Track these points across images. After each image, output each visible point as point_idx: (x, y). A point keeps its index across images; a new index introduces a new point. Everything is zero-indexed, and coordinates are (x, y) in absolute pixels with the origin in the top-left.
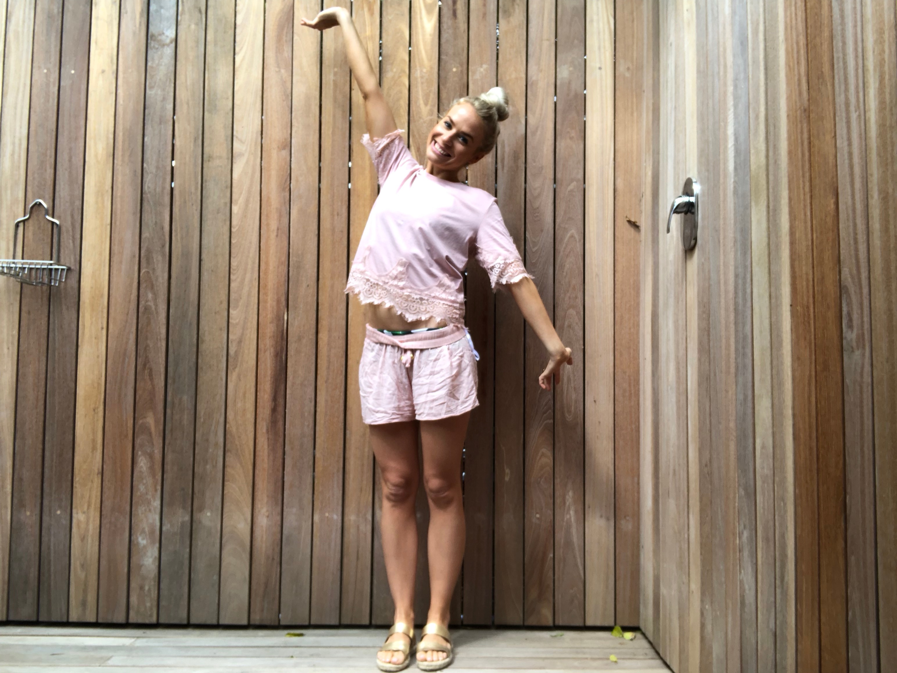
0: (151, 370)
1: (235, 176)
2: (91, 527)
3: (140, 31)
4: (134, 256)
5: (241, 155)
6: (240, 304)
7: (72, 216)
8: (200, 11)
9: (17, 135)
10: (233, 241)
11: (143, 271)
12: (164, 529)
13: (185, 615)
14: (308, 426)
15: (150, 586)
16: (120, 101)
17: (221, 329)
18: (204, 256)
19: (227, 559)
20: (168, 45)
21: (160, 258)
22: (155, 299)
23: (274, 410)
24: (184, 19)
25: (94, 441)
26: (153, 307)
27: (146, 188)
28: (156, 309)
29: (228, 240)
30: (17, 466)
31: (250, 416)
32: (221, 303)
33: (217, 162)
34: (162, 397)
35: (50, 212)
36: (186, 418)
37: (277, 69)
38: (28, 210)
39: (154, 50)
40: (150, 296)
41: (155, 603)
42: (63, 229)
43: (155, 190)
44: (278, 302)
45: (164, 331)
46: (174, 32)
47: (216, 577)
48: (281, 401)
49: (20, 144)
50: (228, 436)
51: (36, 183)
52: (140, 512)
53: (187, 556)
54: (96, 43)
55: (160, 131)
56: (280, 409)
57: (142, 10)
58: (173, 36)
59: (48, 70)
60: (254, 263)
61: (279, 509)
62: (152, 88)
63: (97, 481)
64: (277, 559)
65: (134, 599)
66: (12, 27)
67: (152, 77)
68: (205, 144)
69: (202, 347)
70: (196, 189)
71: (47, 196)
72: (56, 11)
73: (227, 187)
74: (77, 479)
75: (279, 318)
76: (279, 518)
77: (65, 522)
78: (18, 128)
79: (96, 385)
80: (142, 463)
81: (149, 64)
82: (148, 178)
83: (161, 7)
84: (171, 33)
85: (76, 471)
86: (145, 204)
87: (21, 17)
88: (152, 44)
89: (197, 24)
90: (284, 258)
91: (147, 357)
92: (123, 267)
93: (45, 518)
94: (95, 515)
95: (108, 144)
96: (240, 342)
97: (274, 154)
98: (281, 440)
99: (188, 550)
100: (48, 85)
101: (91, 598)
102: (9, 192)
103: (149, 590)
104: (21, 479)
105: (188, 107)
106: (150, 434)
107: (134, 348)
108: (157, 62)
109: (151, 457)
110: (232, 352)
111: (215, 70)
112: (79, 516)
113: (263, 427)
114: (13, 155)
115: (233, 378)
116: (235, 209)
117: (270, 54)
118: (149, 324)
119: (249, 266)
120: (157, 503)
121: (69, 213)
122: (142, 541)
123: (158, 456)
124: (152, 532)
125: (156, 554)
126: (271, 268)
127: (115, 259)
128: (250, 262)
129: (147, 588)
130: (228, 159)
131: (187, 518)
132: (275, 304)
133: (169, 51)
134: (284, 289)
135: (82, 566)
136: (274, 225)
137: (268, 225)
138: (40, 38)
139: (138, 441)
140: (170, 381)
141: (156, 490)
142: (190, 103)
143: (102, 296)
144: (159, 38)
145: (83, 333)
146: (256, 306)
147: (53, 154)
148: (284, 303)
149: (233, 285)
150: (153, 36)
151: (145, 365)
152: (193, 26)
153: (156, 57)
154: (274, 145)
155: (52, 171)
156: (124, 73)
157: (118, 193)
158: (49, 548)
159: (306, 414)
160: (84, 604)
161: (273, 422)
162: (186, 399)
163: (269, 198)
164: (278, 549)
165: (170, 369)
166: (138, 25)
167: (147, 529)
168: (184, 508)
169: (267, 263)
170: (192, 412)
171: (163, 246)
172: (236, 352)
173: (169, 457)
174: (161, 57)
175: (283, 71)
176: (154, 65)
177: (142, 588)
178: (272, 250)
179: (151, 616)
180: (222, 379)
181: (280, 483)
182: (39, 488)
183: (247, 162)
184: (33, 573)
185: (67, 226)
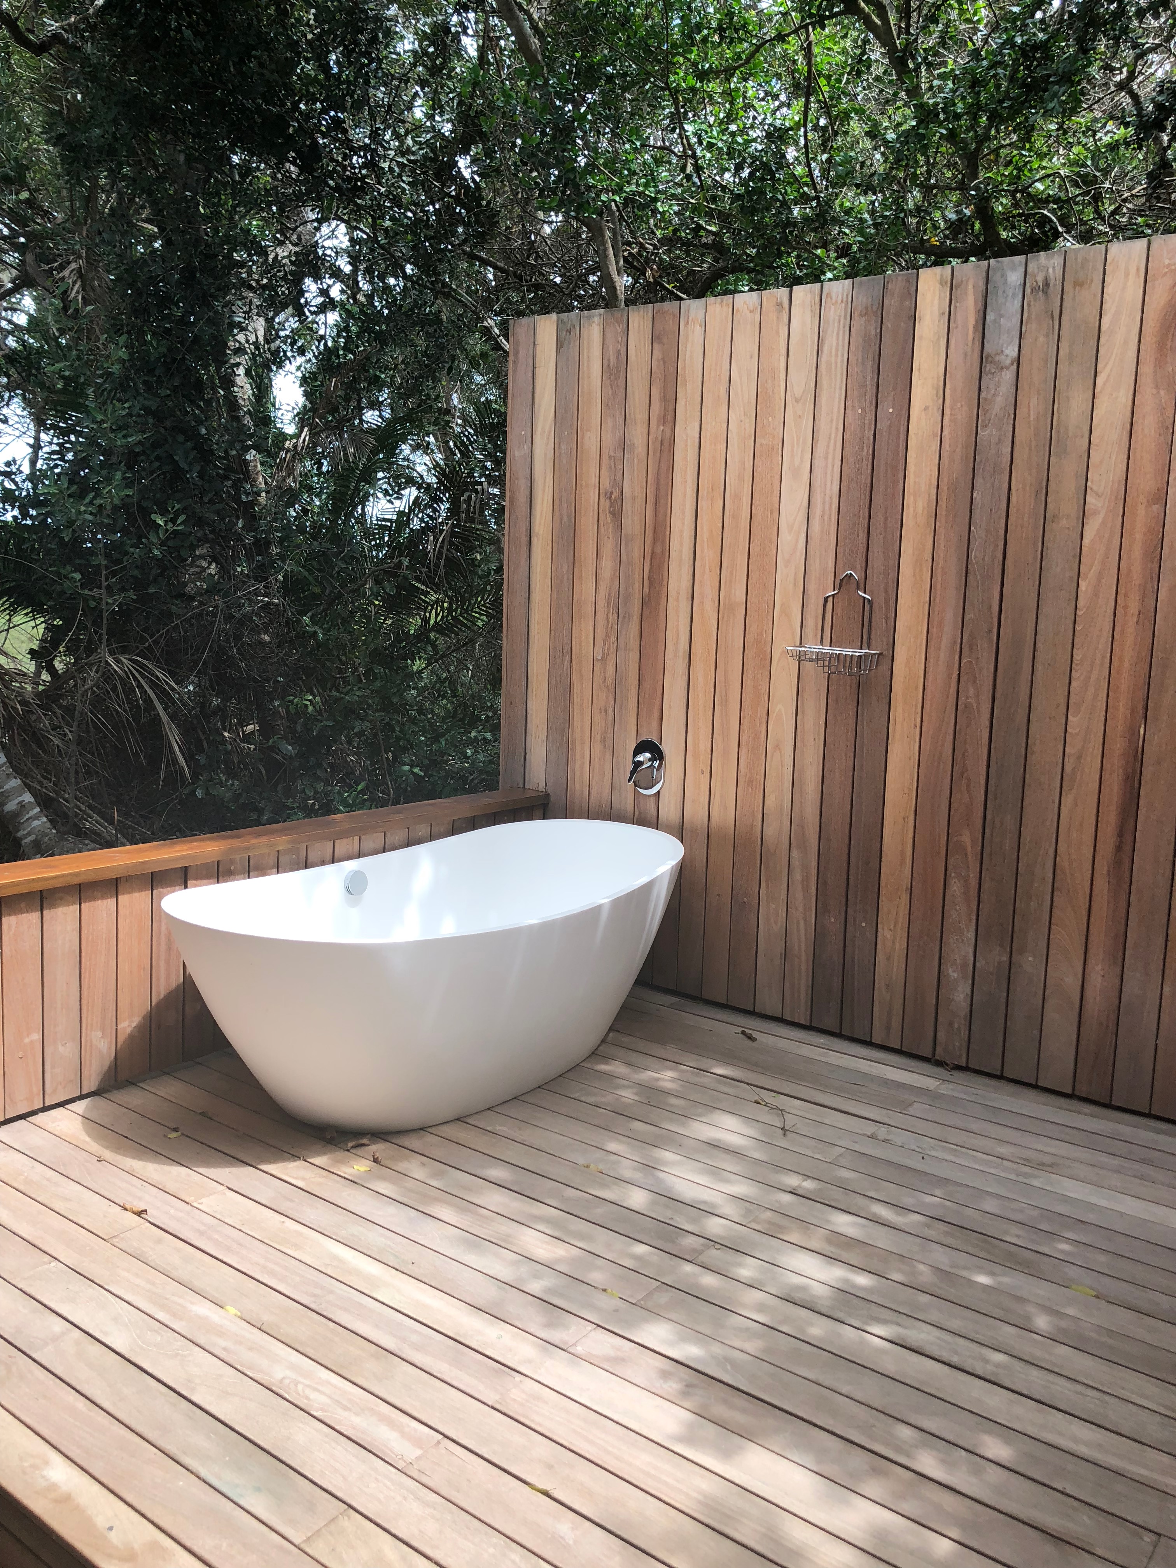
0: (969, 780)
1: (1086, 541)
2: (897, 946)
3: (973, 350)
4: (955, 642)
5: (1095, 513)
6: (1083, 709)
7: (886, 592)
8: (1052, 316)
9: (828, 492)
10: (1078, 628)
11: (964, 661)
12: (977, 964)
13: (999, 1066)
14: (1163, 874)
15: (960, 1023)
16: (946, 446)
17: (1056, 739)
18: (1039, 645)
19: (1051, 1015)
20: (1007, 368)
21: (986, 645)
22: (977, 696)
23: (1119, 848)
24: (1031, 328)
25: (903, 853)
26: (975, 705)
27: (972, 556)
28: (978, 708)
29: (1071, 626)
30: (821, 869)
31: (1088, 852)
32: (1058, 705)
33: (1064, 522)
34: (980, 813)
35: (862, 586)
36: (1008, 844)
37: (1154, 391)
38: (837, 583)
39: (990, 376)
40: (972, 692)
41: (965, 1045)
42: (875, 606)
43: (983, 559)
44: (1133, 711)
45: (986, 735)
46: (1016, 349)
47: (1036, 1033)
48: (1129, 837)
49: (831, 504)
50: (1058, 871)
51: (847, 550)
52: (951, 941)
53: (1003, 1000)
54: (919, 370)
55: (993, 484)
56: (1128, 848)
57: (977, 321)
58: (1015, 354)
59: (863, 410)
60: (1103, 657)
61: (1119, 970)
62: (985, 426)
63: (905, 898)
64: (1112, 1027)
65: (941, 1035)
66: (824, 358)
67: (986, 412)
68: (1049, 500)
69: (1032, 759)
70: (1035, 558)
71: (858, 566)
72: (873, 332)
73: (1074, 557)
74: (883, 892)
75: (1132, 732)
76: (1118, 981)
77: (870, 936)
78: (829, 484)
79: (906, 791)
80: (955, 887)
81: (983, 395)
82: (975, 545)
83: (1001, 316)
84: (1011, 351)
85: (883, 884)
86: (971, 577)
87: (834, 344)
88: (988, 367)
89: (1047, 336)
90: (1145, 653)
91: (965, 764)
92: (942, 655)
93: (850, 928)
94: (902, 935)
95: (929, 501)
96: (1079, 758)
97: (1141, 511)
98: (1126, 886)
99: (1005, 994)
100: (863, 429)
101: (896, 1023)
102: (818, 561)
103: (959, 1029)
104: (825, 883)
105: (1030, 449)
106: (966, 855)
107: (950, 751)
108: (993, 392)
109: (966, 880)
110: (1068, 769)
111: (1068, 398)
112: (885, 933)
113: (1102, 867)
114: (822, 517)
115: (1067, 801)
116: (1083, 585)
117: (1147, 369)
118: (968, 725)
119: (1098, 662)
120: (971, 935)
121: (882, 587)
122: (953, 974)
123: (974, 882)
124: (964, 965)
125: (969, 991)
126: (1126, 665)
127: (932, 644)
128: (1099, 656)
129: (956, 1026)
130: (1078, 518)
131: (1005, 958)
132: (1128, 712)
133: (1008, 376)
134: (1142, 694)
135: (888, 986)
136: (1134, 606)
137: (1126, 607)
138: (855, 369)
139: (951, 861)
140: (990, 796)
141: (970, 920)
142: (1033, 444)
143: (916, 688)
144: (997, 358)
145: (895, 729)
146: (1103, 713)
147: (867, 515)
148: (1141, 712)
149: (1073, 684)
150: (988, 356)
151: (962, 774)
152: (1042, 339)
153: (992, 386)
154: (1142, 499)
155: (865, 536)
156: (952, 408)
157: (940, 563)
158: (853, 961)
159: (1162, 859)
160: (888, 1028)
161: (1117, 863)
162: (1010, 822)
163: (1130, 571)
164: (1113, 1017)
165: (992, 782)
166: (970, 344)
167: (958, 961)
168: (1002, 946)
169: (1121, 659)
170: (1016, 836)
171: (990, 631)
172: (1074, 769)
173: (986, 886)
174: (998, 385)
175: (1162, 393)
176: (989, 397)
177: (951, 1024)
178: (1129, 641)
179: (960, 1056)
180: (1053, 802)
181: (1122, 940)
182: (844, 894)
183: (1104, 523)
184: (836, 982)
185: (879, 601)
